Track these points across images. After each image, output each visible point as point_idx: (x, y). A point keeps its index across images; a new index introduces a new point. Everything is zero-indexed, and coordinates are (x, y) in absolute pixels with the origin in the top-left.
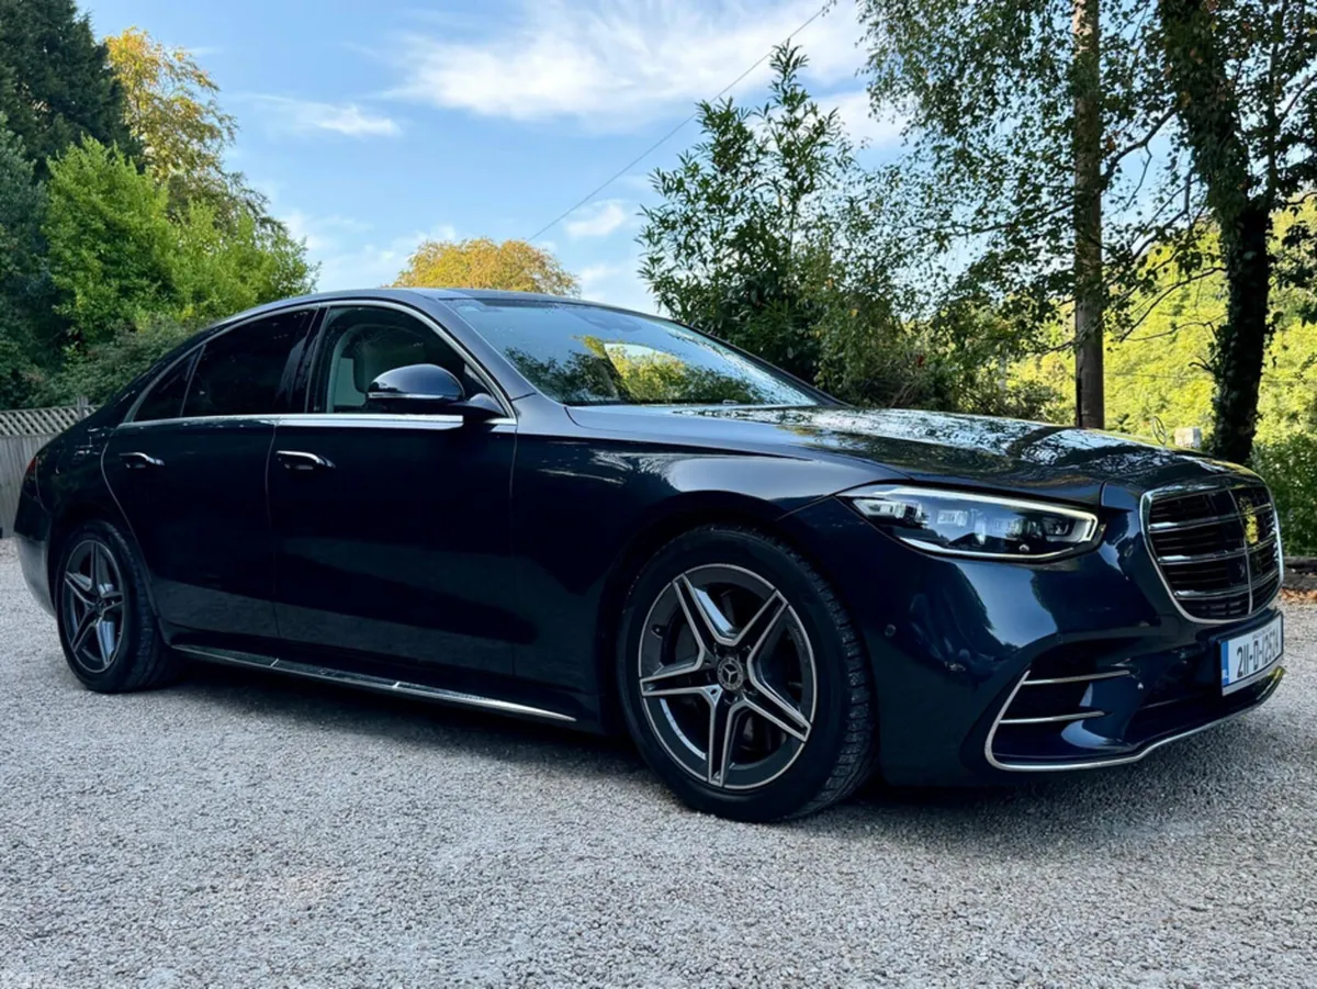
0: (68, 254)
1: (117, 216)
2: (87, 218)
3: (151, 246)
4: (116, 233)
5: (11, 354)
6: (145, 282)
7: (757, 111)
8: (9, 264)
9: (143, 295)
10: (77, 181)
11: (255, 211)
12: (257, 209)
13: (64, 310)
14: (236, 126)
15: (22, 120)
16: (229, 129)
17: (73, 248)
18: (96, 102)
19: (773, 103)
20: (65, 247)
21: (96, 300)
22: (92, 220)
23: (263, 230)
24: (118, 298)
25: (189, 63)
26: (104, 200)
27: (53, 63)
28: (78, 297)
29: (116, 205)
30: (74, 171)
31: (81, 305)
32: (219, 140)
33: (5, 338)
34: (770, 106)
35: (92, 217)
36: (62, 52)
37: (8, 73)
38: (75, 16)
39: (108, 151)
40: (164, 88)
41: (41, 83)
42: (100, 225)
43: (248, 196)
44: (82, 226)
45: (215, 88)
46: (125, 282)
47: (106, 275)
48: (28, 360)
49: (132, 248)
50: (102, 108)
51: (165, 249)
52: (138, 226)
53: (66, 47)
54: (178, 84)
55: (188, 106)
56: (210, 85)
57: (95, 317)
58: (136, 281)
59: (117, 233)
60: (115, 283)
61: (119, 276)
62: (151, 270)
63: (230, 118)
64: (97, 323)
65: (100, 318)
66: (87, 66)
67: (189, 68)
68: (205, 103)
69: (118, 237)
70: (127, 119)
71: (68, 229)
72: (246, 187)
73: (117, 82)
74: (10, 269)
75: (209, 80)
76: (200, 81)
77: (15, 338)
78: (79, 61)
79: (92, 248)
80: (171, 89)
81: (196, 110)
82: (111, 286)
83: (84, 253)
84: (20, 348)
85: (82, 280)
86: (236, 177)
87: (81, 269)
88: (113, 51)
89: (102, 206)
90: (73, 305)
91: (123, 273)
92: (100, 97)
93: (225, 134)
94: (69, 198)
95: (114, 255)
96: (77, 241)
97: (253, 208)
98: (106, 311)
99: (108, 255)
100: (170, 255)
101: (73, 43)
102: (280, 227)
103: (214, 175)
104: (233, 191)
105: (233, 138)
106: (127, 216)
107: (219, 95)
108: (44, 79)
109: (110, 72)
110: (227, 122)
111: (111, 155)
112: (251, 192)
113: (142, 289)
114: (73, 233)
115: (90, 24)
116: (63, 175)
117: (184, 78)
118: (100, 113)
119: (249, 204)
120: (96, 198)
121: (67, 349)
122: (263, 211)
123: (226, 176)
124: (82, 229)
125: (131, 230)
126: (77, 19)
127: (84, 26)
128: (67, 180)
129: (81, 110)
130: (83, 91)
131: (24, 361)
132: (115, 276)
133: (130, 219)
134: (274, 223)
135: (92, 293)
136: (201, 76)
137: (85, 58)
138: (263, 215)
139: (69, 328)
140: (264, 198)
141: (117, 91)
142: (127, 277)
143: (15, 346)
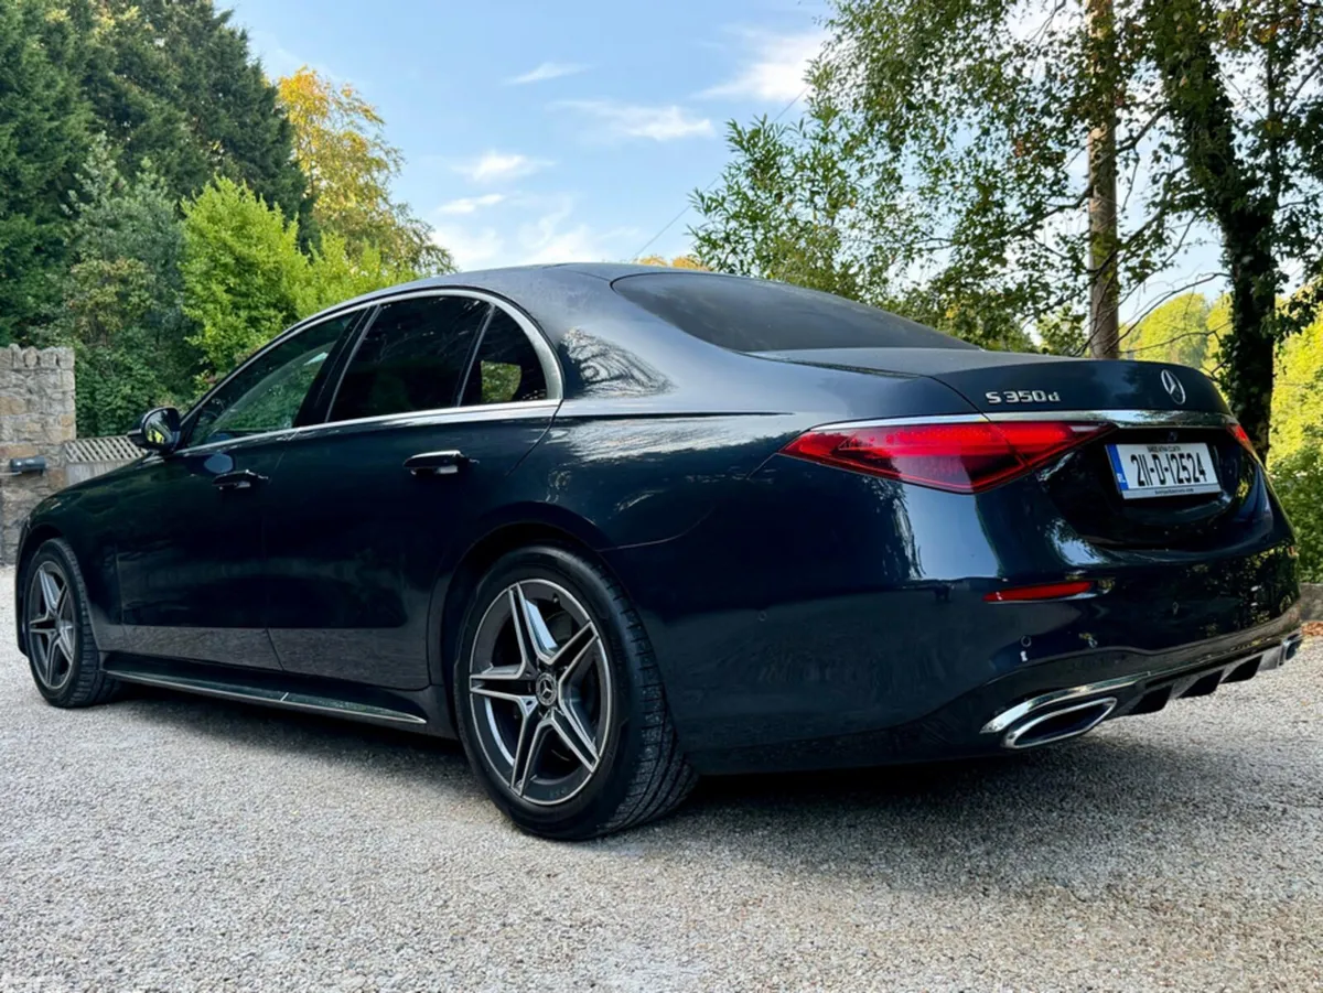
0: (199, 288)
1: (245, 251)
2: (217, 255)
3: (279, 279)
4: (245, 266)
5: (148, 383)
6: (272, 312)
7: (793, 127)
8: (147, 299)
9: (269, 324)
10: (211, 219)
11: (421, 239)
12: (423, 237)
13: (195, 341)
14: (402, 159)
15: (195, 160)
16: (395, 161)
17: (205, 282)
18: (264, 141)
19: (807, 118)
20: (197, 282)
21: (225, 331)
22: (221, 255)
23: (430, 257)
24: (246, 327)
25: (357, 100)
26: (232, 236)
27: (226, 106)
28: (207, 328)
29: (246, 240)
30: (207, 210)
31: (210, 337)
32: (386, 171)
33: (143, 368)
34: (805, 121)
35: (221, 252)
36: (234, 96)
37: (180, 118)
38: (247, 59)
39: (240, 190)
40: (335, 125)
41: (214, 125)
42: (228, 260)
43: (415, 226)
44: (212, 261)
45: (381, 121)
46: (254, 313)
47: (236, 307)
48: (165, 389)
49: (260, 281)
50: (271, 146)
51: (293, 281)
52: (266, 259)
53: (236, 91)
54: (346, 120)
55: (354, 140)
56: (375, 118)
57: (223, 348)
58: (265, 312)
59: (246, 268)
60: (244, 314)
61: (249, 307)
62: (278, 301)
63: (396, 152)
64: (225, 353)
65: (229, 348)
66: (256, 107)
67: (357, 104)
68: (371, 137)
69: (246, 271)
70: (294, 155)
71: (199, 265)
72: (411, 217)
73: (286, 121)
74: (148, 303)
75: (375, 114)
76: (366, 116)
77: (152, 368)
78: (250, 103)
79: (222, 282)
80: (340, 125)
81: (363, 145)
82: (239, 317)
83: (214, 287)
84: (156, 377)
85: (212, 312)
86: (402, 208)
87: (212, 302)
88: (282, 92)
89: (231, 241)
90: (203, 336)
91: (252, 305)
92: (268, 135)
93: (391, 165)
94: (202, 235)
95: (244, 288)
96: (207, 275)
97: (418, 235)
98: (234, 342)
99: (238, 288)
100: (297, 288)
101: (244, 86)
102: (444, 255)
103: (383, 207)
104: (400, 221)
105: (399, 170)
106: (254, 251)
107: (385, 128)
108: (217, 120)
109: (279, 111)
110: (394, 155)
111: (242, 193)
112: (417, 221)
113: (269, 320)
114: (205, 268)
115: (262, 67)
116: (196, 216)
117: (352, 113)
118: (268, 151)
119: (415, 232)
120: (226, 235)
121: (198, 377)
122: (429, 239)
123: (392, 207)
124: (213, 264)
125: (258, 263)
126: (250, 62)
127: (256, 70)
128: (199, 219)
129: (252, 149)
130: (253, 131)
131: (161, 390)
132: (244, 308)
133: (259, 254)
134: (439, 250)
135: (221, 324)
136: (367, 111)
137: (255, 100)
138: (429, 244)
139: (202, 357)
140: (430, 227)
141: (285, 130)
142: (256, 308)
143: (152, 375)
